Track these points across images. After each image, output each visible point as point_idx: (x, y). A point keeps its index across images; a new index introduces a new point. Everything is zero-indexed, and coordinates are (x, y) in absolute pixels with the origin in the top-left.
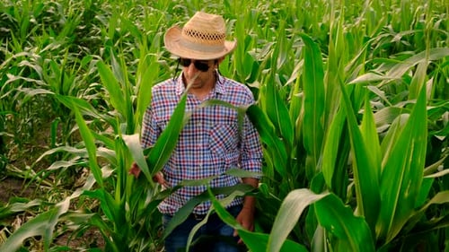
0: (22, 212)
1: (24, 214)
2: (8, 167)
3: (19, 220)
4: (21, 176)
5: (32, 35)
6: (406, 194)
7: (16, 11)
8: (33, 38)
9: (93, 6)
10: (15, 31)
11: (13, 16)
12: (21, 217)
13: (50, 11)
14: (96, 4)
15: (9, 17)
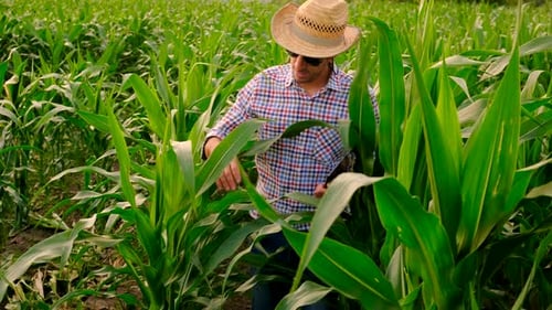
0: (44, 264)
1: (46, 267)
2: (30, 215)
3: (40, 274)
4: (46, 226)
5: (66, 63)
6: (495, 193)
7: (49, 35)
8: (67, 66)
9: (142, 31)
10: (46, 58)
11: (45, 40)
12: (42, 270)
13: (90, 34)
14: (146, 28)
15: (41, 41)
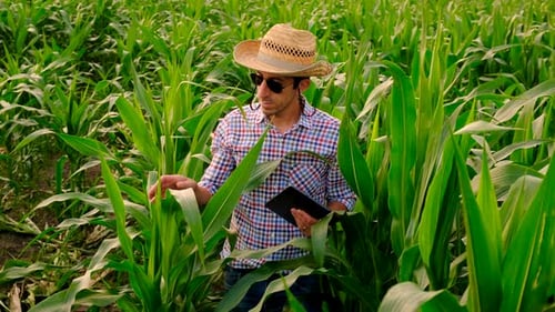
0: (21, 279)
1: (23, 282)
3: (17, 290)
4: (18, 230)
5: (30, 48)
6: (535, 285)
7: (10, 18)
8: (31, 52)
9: (106, 11)
10: (8, 43)
11: (6, 23)
12: (19, 286)
13: (53, 18)
14: (110, 8)
